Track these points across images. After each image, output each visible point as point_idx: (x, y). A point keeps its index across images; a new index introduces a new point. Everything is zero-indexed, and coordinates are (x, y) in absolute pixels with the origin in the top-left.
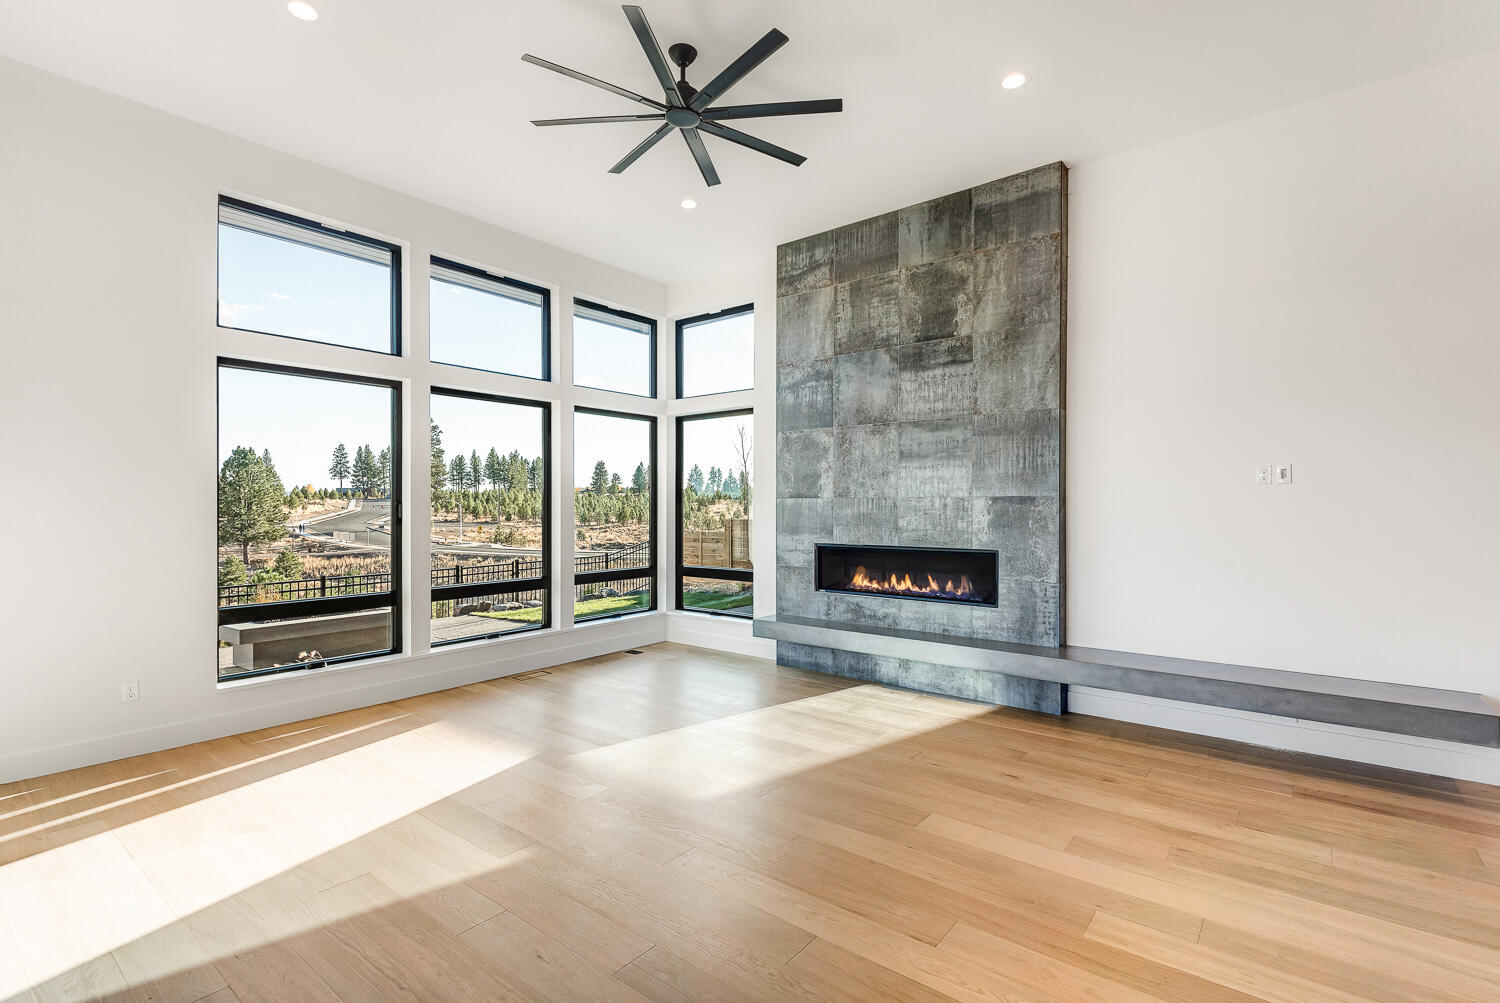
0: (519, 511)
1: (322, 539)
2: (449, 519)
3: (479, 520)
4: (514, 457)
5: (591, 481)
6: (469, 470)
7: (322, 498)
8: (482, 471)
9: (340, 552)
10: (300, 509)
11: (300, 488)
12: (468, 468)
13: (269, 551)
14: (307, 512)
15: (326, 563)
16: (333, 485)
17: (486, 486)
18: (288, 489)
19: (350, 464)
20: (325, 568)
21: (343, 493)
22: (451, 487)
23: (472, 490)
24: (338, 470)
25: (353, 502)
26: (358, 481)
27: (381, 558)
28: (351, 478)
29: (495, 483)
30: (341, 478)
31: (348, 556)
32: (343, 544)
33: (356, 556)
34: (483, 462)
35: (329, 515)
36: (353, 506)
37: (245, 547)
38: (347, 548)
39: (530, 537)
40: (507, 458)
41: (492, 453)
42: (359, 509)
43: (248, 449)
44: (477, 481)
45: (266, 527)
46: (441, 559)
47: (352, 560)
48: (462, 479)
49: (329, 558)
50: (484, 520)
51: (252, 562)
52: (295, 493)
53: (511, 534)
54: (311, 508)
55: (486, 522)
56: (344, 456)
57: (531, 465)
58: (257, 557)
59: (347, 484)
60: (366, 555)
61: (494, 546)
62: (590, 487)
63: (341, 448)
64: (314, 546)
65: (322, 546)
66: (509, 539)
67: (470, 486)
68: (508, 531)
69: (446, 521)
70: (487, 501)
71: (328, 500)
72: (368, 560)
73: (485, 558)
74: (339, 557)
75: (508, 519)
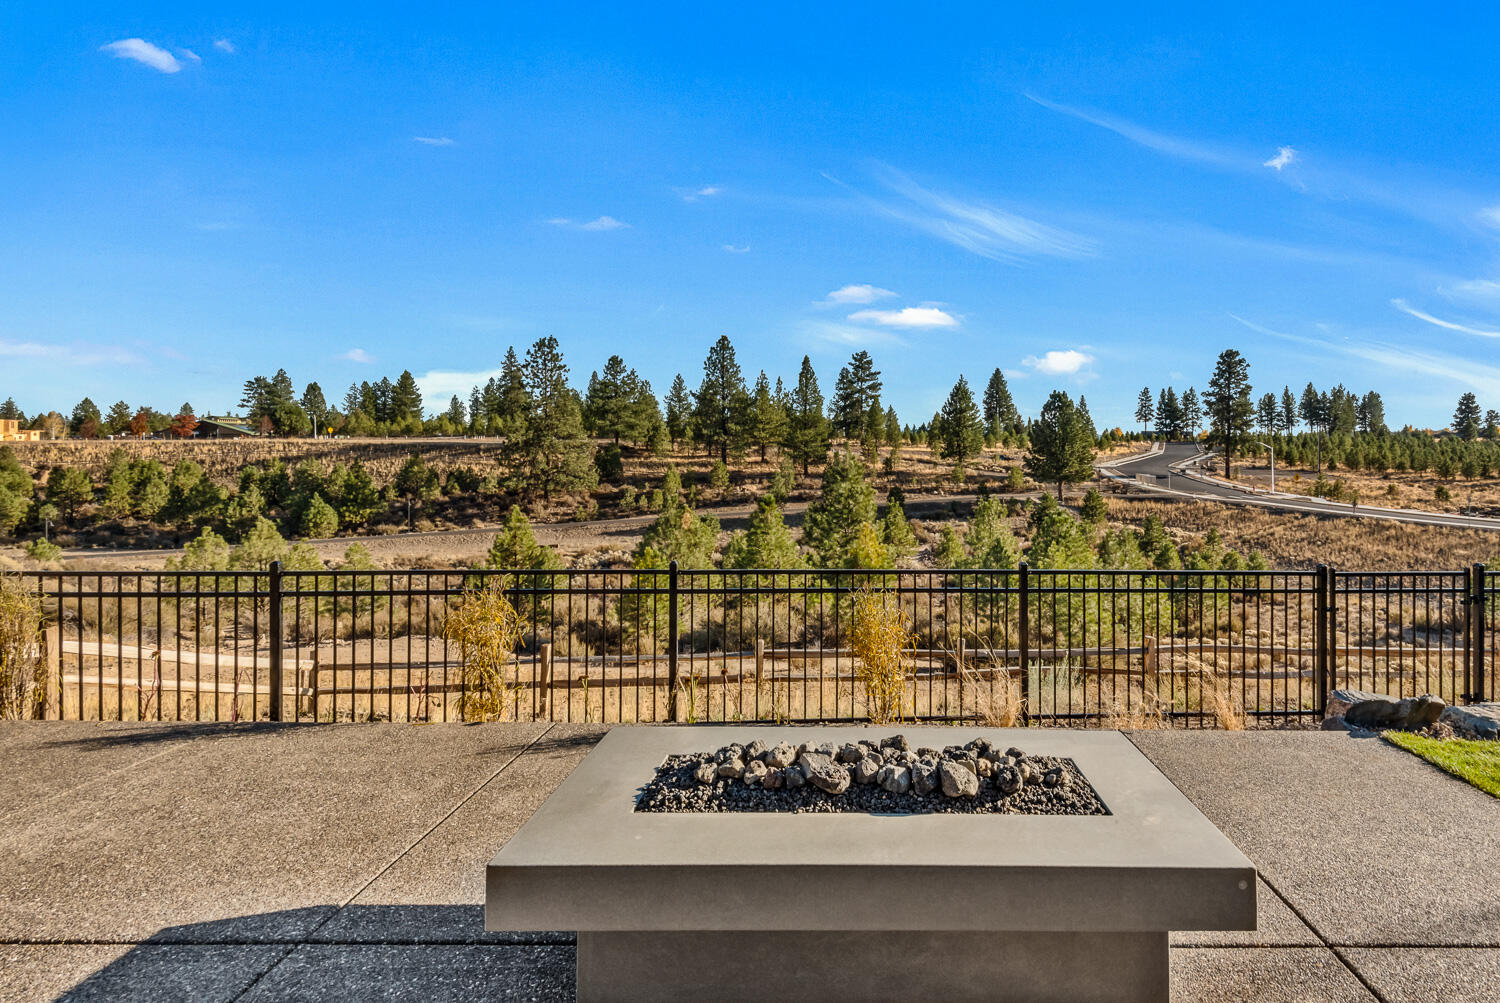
0: (1347, 459)
1: (1125, 481)
2: (1257, 464)
3: (1293, 468)
4: (1338, 393)
5: (1453, 421)
6: (1279, 409)
7: (1128, 441)
8: (1296, 410)
9: (1141, 496)
10: (1108, 451)
11: (1109, 431)
12: (1279, 407)
13: (1080, 489)
14: (1115, 453)
15: (1127, 505)
16: (1138, 428)
17: (1302, 427)
18: (1100, 433)
19: (1154, 407)
20: (1127, 511)
21: (1147, 436)
22: (1259, 429)
23: (1284, 433)
24: (1143, 414)
25: (1157, 444)
26: (1162, 423)
27: (1181, 505)
28: (1155, 421)
29: (1312, 424)
30: (1146, 421)
31: (1150, 499)
32: (1145, 486)
33: (1157, 500)
34: (1298, 399)
35: (1133, 457)
36: (1157, 449)
37: (1060, 485)
38: (1149, 491)
39: (1364, 492)
40: (1329, 395)
41: (1309, 391)
42: (1162, 452)
43: (1062, 393)
44: (1290, 422)
45: (1077, 467)
46: (1248, 511)
47: (1153, 505)
48: (1271, 420)
49: (1131, 500)
50: (1299, 468)
51: (1066, 499)
52: (1105, 435)
53: (1337, 487)
54: (1118, 450)
55: (1302, 470)
56: (1148, 399)
57: (1360, 402)
58: (1070, 494)
59: (1151, 427)
60: (1167, 500)
61: (1314, 499)
62: (1451, 429)
63: (1146, 392)
64: (1118, 487)
65: (1126, 487)
66: (1334, 493)
67: (1282, 428)
68: (1332, 482)
69: (1254, 468)
70: (1304, 445)
71: (1134, 443)
72: (1169, 506)
73: (1305, 514)
74: (1141, 500)
75: (1332, 467)
